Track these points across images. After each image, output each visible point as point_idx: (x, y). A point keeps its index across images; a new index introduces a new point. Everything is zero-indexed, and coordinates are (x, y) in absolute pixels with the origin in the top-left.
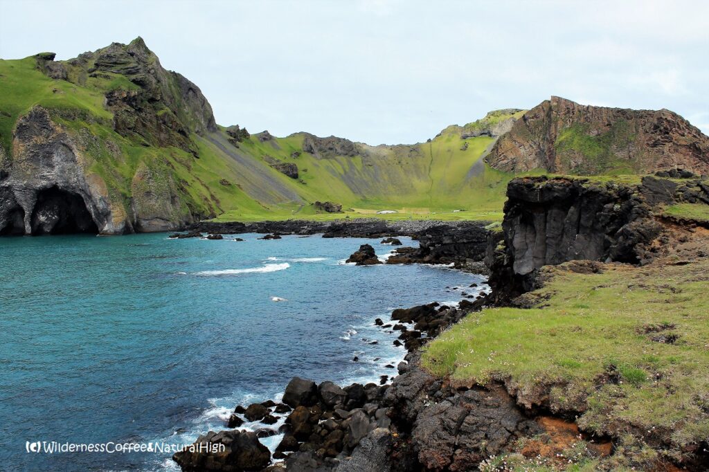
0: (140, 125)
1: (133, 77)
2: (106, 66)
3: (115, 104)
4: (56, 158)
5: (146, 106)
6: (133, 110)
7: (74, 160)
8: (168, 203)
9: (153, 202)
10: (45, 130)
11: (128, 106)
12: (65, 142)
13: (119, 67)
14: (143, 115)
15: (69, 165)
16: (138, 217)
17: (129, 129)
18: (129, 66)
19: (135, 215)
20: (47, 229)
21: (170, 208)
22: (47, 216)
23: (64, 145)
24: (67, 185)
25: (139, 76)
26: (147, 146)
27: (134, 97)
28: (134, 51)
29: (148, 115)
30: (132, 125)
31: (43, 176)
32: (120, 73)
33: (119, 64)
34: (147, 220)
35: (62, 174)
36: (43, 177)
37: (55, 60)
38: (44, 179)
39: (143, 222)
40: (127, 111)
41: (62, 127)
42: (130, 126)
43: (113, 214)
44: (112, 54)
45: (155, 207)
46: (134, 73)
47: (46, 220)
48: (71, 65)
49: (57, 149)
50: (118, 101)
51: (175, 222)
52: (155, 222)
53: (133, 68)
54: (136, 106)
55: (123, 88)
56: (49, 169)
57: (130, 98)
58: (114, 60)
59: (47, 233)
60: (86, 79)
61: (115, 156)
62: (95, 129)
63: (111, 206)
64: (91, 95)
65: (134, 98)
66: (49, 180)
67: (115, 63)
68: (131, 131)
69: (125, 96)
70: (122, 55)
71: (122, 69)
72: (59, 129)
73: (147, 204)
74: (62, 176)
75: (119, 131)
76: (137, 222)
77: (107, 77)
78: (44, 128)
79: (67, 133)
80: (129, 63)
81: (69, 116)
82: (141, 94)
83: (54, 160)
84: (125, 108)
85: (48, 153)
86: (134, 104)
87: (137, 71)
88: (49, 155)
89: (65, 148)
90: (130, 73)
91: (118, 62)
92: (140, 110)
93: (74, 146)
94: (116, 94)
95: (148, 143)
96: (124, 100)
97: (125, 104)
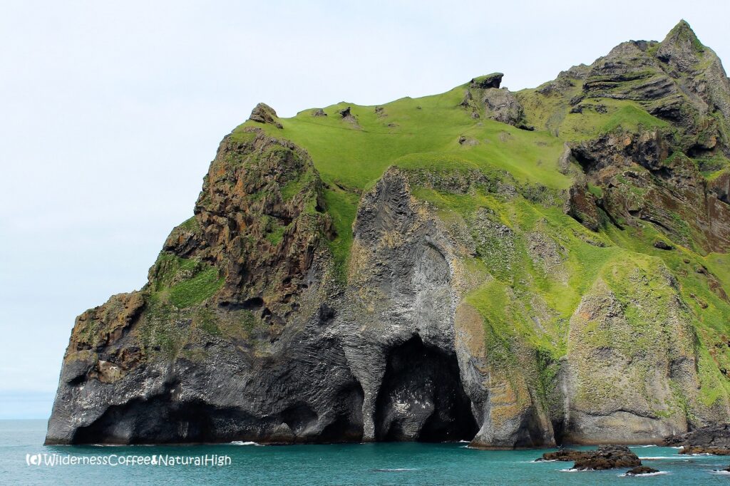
0: (658, 203)
1: (657, 103)
2: (602, 87)
3: (610, 162)
4: (418, 276)
5: (678, 163)
6: (644, 172)
7: (447, 279)
8: (659, 375)
9: (614, 372)
10: (402, 217)
11: (635, 165)
12: (432, 239)
13: (627, 86)
14: (671, 182)
15: (439, 288)
16: (572, 408)
17: (632, 213)
18: (648, 81)
19: (567, 401)
20: (409, 431)
21: (662, 387)
22: (411, 401)
23: (431, 245)
24: (433, 333)
25: (667, 101)
26: (668, 248)
27: (648, 143)
28: (670, 51)
29: (683, 181)
30: (640, 205)
31: (396, 315)
32: (630, 98)
33: (630, 79)
34: (595, 415)
35: (426, 310)
36: (396, 318)
37: (502, 85)
38: (396, 322)
39: (585, 419)
40: (632, 175)
41: (430, 207)
42: (634, 208)
43: (491, 399)
44: (615, 61)
45: (620, 385)
46: (659, 96)
47: (409, 410)
48: (540, 95)
49: (420, 256)
50: (615, 157)
51: (672, 421)
52: (617, 421)
53: (656, 84)
54: (655, 164)
55: (626, 126)
56: (406, 299)
57: (640, 148)
58: (619, 72)
59: (409, 439)
60: (561, 119)
61: (546, 267)
62: (512, 210)
63: (490, 380)
64: (540, 144)
65: (650, 148)
66: (406, 324)
67: (621, 79)
68: (637, 219)
69: (628, 142)
70: (635, 59)
71: (633, 89)
72: (423, 213)
73: (600, 375)
74: (426, 314)
75: (584, 215)
76: (571, 418)
77: (601, 109)
78: (401, 213)
79: (437, 219)
80: (649, 75)
81: (454, 185)
82: (670, 137)
83: (414, 280)
84: (627, 169)
85: (404, 265)
86: (649, 158)
87: (666, 90)
88: (406, 269)
89: (433, 251)
90: (651, 96)
91: (627, 76)
92: (665, 172)
93: (449, 248)
94: (611, 142)
95: (668, 242)
96: (628, 151)
97: (629, 161)
